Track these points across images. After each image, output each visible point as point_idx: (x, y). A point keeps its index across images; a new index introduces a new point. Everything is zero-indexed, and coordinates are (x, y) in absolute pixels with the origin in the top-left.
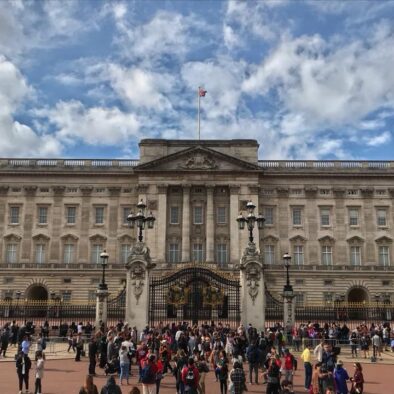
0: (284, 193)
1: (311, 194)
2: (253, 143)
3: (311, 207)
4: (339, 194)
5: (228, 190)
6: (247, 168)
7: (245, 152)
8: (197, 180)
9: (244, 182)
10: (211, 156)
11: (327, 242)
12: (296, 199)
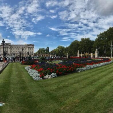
0: (13, 47)
1: (15, 47)
2: (10, 43)
3: (15, 48)
4: (17, 47)
5: (8, 47)
6: (9, 45)
7: (9, 44)
8: (6, 46)
9: (9, 47)
10: (7, 44)
11: (16, 51)
12: (14, 48)
